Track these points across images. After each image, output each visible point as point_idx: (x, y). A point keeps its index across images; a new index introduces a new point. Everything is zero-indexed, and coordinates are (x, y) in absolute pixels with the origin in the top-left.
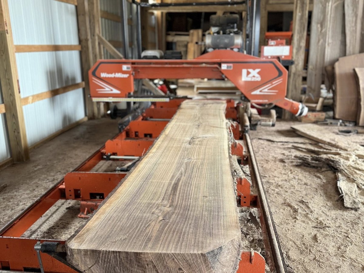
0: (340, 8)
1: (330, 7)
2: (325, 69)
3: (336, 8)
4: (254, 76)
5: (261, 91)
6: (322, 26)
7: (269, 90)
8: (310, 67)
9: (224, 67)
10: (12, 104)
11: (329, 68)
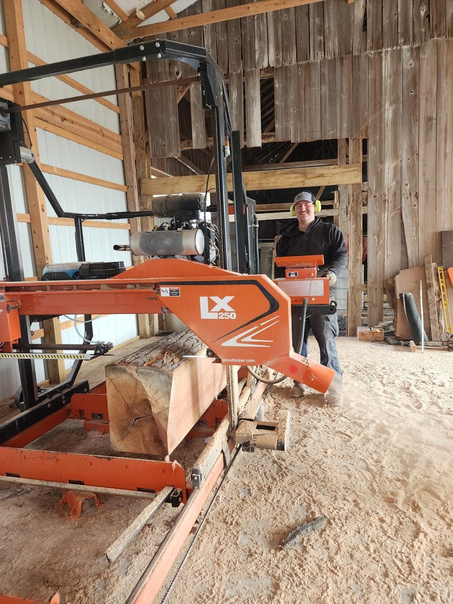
0: (398, 218)
1: (386, 218)
2: (385, 281)
3: (393, 217)
4: (223, 311)
5: (239, 341)
6: (379, 238)
7: (253, 338)
8: (369, 280)
9: (165, 292)
10: (51, 329)
11: (390, 282)
